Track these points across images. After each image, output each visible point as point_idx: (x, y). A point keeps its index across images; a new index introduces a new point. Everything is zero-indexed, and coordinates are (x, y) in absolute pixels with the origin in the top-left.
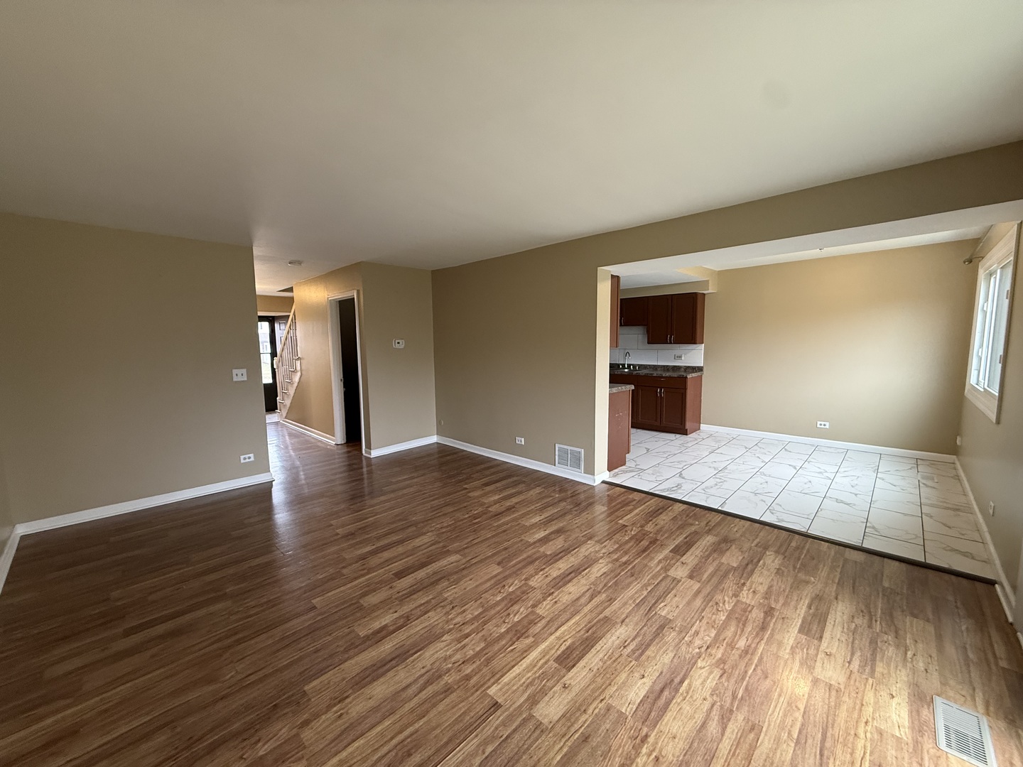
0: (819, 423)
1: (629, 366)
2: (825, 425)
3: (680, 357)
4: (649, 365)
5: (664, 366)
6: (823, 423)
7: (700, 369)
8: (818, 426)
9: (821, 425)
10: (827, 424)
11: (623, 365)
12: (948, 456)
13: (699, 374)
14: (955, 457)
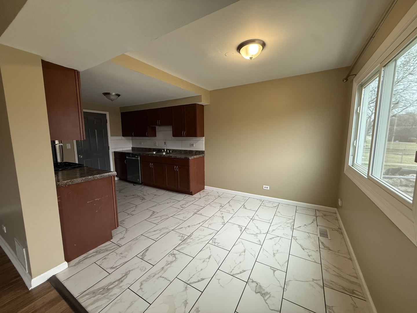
0: (264, 186)
1: (167, 150)
2: (267, 188)
3: (193, 145)
4: (178, 150)
5: (185, 151)
6: (266, 186)
7: (202, 152)
8: (264, 188)
9: (265, 187)
10: (268, 187)
11: (164, 150)
12: (332, 208)
13: (201, 156)
14: (336, 209)
